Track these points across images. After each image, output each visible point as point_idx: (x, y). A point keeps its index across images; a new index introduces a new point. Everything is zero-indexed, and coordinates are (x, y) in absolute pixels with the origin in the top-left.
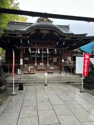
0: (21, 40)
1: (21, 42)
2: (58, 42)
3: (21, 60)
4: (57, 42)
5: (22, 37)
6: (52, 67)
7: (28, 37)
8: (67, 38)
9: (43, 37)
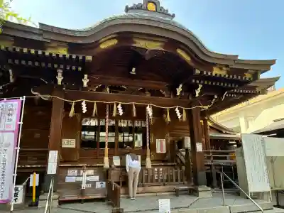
0: (60, 74)
1: (60, 79)
2: (181, 86)
4: (178, 87)
5: (68, 56)
7: (89, 58)
8: (216, 71)
9: (134, 70)
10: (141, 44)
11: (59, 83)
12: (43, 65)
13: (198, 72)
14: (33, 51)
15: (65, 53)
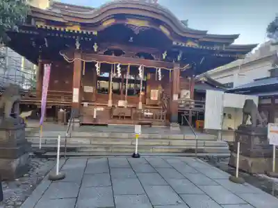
0: (77, 42)
1: (78, 46)
2: (165, 52)
3: (76, 91)
4: (163, 52)
5: (80, 32)
6: (147, 112)
7: (95, 33)
8: (190, 44)
9: (131, 38)
10: (132, 22)
11: (78, 48)
12: (57, 35)
13: (174, 43)
14: (53, 28)
15: (79, 29)
